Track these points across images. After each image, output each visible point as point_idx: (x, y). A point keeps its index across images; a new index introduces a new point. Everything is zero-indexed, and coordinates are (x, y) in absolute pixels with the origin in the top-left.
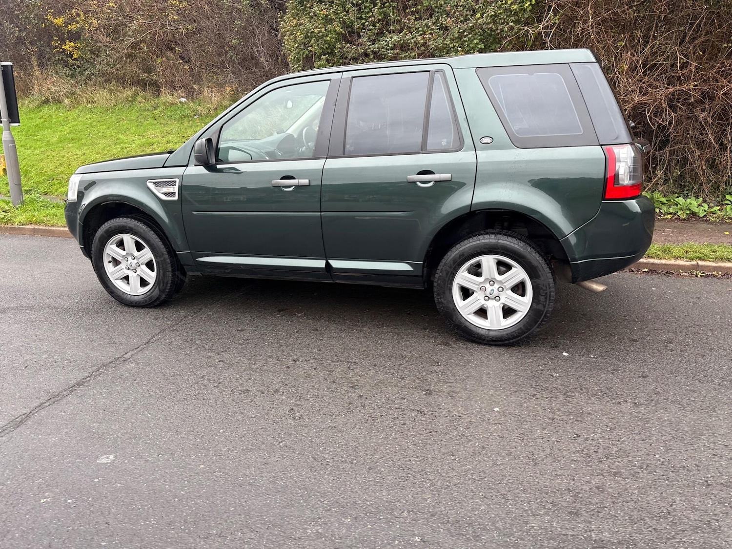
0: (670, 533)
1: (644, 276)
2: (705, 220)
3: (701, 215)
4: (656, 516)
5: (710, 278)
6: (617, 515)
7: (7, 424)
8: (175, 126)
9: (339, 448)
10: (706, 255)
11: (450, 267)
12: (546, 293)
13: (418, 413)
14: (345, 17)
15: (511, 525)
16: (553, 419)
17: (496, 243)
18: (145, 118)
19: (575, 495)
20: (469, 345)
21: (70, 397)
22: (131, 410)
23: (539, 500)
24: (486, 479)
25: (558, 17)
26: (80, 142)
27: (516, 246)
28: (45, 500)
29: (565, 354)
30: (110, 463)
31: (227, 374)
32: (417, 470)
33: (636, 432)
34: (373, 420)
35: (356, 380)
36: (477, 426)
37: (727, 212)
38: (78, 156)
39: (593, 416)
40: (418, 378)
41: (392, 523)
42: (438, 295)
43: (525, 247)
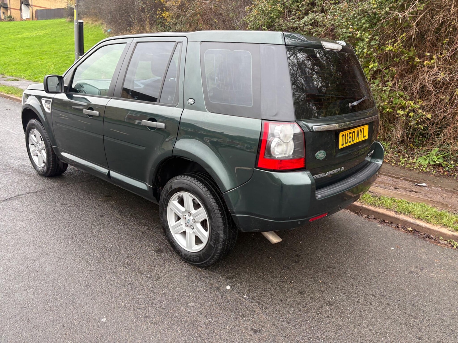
25: (423, 5)
27: (200, 190)
29: (228, 287)
43: (206, 192)
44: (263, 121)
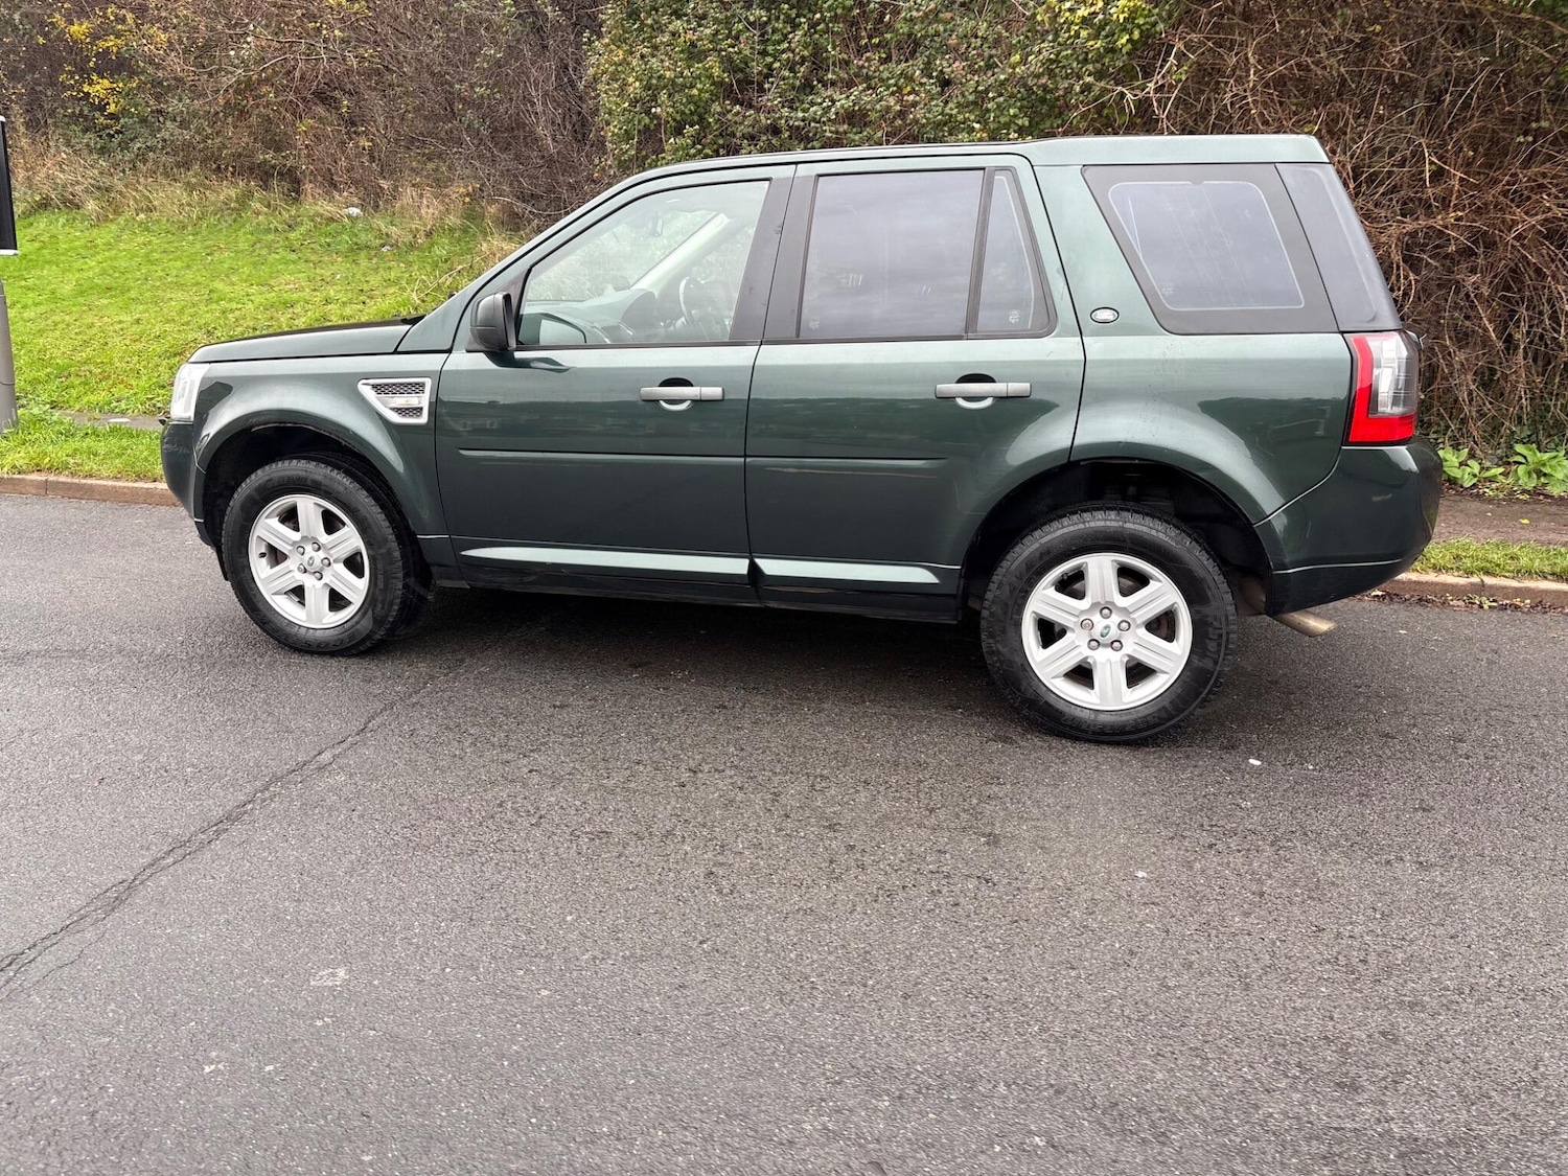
0: (1546, 1123)
1: (1375, 605)
2: (1474, 493)
3: (1467, 484)
4: (1510, 1089)
5: (1509, 612)
6: (1434, 1089)
7: (88, 905)
8: (339, 267)
9: (830, 953)
10: (1498, 565)
11: (1020, 578)
12: (1221, 635)
13: (980, 883)
14: (731, 50)
15: (1226, 1111)
16: (1262, 894)
17: (1120, 530)
18: (269, 247)
19: (1342, 1049)
20: (1055, 742)
21: (217, 845)
22: (361, 875)
23: (1271, 1060)
24: (1152, 1017)
25: (1185, 68)
26: (127, 295)
27: (1161, 535)
28: (213, 1067)
29: (1253, 761)
30: (340, 986)
31: (553, 799)
32: (1004, 999)
33: (1434, 921)
34: (888, 896)
35: (834, 813)
36: (1109, 909)
37: (1519, 479)
38: (124, 325)
39: (1341, 890)
40: (964, 811)
41: (979, 1108)
42: (991, 636)
43: (1180, 537)
44: (1345, 335)
